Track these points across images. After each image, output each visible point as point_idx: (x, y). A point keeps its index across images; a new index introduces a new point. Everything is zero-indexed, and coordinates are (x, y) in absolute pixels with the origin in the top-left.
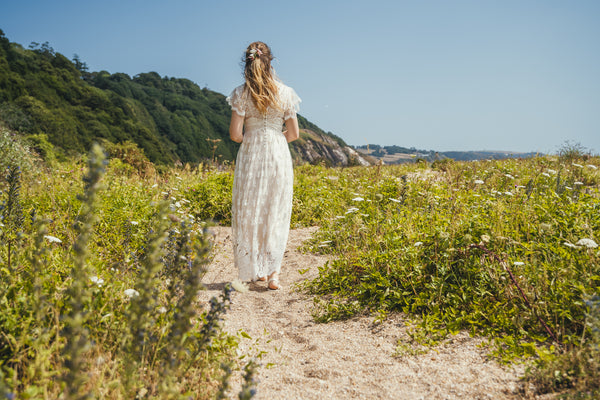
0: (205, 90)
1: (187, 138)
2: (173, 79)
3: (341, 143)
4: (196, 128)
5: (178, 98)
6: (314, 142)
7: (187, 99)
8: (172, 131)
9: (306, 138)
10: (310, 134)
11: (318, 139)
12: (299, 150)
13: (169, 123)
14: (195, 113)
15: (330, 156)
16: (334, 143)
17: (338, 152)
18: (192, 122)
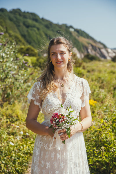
0: (43, 19)
1: (34, 41)
2: (28, 13)
3: (105, 47)
4: (38, 36)
5: (30, 22)
6: (92, 46)
7: (35, 23)
8: (27, 37)
9: (89, 43)
10: (91, 41)
11: (94, 44)
12: (85, 49)
13: (26, 33)
14: (38, 29)
15: (99, 52)
16: (101, 46)
17: (103, 51)
18: (37, 34)
